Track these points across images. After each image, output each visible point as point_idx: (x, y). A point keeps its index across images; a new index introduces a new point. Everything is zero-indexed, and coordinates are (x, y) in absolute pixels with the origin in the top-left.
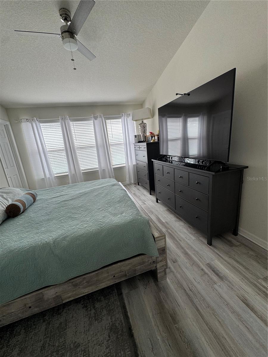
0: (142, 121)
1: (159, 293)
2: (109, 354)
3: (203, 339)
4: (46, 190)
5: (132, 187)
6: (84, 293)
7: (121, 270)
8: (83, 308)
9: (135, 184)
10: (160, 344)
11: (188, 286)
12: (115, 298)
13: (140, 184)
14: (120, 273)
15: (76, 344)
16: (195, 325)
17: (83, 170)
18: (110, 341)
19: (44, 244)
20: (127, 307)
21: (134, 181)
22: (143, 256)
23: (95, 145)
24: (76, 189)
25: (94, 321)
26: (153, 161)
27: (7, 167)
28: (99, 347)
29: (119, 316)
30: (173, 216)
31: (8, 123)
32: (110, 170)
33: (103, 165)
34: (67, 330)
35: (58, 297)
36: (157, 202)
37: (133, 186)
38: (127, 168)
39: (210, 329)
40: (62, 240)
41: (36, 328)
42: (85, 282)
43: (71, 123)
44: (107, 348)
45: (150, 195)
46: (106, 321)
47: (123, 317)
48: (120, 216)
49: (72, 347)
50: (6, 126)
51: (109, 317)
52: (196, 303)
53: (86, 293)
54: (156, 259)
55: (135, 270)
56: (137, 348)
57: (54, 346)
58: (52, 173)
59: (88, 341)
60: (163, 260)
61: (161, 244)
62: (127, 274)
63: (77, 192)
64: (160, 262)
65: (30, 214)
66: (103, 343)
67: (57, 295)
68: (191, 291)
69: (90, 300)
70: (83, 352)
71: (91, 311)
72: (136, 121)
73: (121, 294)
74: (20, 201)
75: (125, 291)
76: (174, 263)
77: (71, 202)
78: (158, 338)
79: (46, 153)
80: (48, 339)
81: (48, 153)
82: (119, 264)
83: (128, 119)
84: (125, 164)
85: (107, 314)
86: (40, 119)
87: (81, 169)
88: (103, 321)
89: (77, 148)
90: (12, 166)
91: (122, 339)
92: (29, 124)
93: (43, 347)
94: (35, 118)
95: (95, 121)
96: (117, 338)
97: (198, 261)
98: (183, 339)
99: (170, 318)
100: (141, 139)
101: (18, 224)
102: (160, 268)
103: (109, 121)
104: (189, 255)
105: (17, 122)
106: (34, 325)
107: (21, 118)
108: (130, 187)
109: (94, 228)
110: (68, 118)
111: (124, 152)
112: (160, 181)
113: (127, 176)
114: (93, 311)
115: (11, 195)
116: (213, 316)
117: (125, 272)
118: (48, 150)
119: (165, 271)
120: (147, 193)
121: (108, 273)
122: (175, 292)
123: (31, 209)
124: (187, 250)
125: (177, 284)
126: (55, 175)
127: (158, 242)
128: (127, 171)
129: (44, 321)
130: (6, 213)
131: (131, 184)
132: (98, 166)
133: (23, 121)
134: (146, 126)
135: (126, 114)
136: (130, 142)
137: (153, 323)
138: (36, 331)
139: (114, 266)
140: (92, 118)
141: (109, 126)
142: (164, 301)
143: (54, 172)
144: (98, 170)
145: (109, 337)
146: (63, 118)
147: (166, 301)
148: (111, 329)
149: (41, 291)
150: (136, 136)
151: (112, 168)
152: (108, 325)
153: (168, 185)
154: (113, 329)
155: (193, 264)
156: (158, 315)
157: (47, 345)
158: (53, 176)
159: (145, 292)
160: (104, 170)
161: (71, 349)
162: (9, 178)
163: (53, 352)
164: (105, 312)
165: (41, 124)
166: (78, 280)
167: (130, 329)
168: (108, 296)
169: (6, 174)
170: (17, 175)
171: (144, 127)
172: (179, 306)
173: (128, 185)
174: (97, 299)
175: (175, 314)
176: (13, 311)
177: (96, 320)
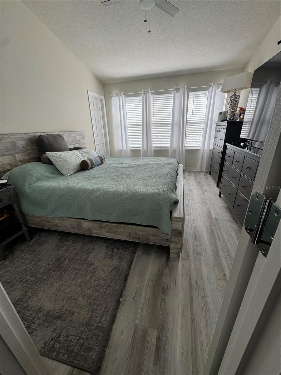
0: (235, 93)
1: (165, 268)
2: (106, 280)
3: (179, 320)
4: (115, 158)
5: (200, 175)
6: (106, 236)
7: (135, 232)
8: (106, 247)
9: (207, 172)
10: (142, 298)
11: (196, 278)
12: (129, 253)
13: (211, 173)
14: (135, 235)
15: (92, 263)
16: (180, 306)
17: (154, 147)
18: (111, 274)
19: (86, 189)
20: (134, 263)
21: (206, 169)
22: (157, 230)
23: (171, 122)
24: (136, 161)
25: (108, 258)
26: (227, 145)
27: (97, 135)
28: (103, 273)
29: (125, 265)
30: (229, 216)
31: (103, 98)
32: (181, 152)
33: (175, 145)
34: (91, 253)
35: (89, 230)
36: (220, 196)
37: (203, 174)
38: (201, 152)
39: (193, 319)
40: (98, 191)
41: (77, 243)
42: (107, 228)
43: (152, 97)
44: (106, 276)
45: (217, 188)
46: (115, 262)
47: (127, 267)
48: (149, 187)
49: (89, 263)
50: (101, 100)
51: (118, 262)
52: (194, 294)
53: (107, 236)
54: (171, 238)
55: (148, 239)
56: (125, 289)
57: (81, 257)
58: (128, 146)
59: (99, 266)
60: (177, 243)
61: (177, 226)
62: (141, 239)
63: (134, 164)
64: (174, 243)
65: (94, 171)
66: (106, 272)
67: (89, 227)
68: (197, 284)
69: (113, 245)
70: (93, 269)
71: (109, 251)
72: (227, 92)
73: (135, 252)
74: (90, 160)
75: (138, 253)
76: (196, 254)
77: (124, 169)
78: (143, 294)
79: (126, 127)
80: (80, 252)
81: (128, 127)
82: (135, 226)
83: (217, 90)
84: (200, 148)
85: (118, 259)
86: (126, 93)
87: (153, 146)
88: (113, 261)
89: (153, 124)
90: (101, 136)
91: (118, 278)
92: (117, 98)
93: (76, 254)
94: (122, 93)
95: (176, 94)
96: (116, 275)
97: (226, 266)
98: (162, 307)
99: (161, 289)
100: (227, 118)
101: (83, 174)
102: (173, 248)
103: (193, 93)
104: (219, 256)
105: (109, 96)
106: (77, 241)
107: (112, 92)
108: (199, 174)
109: (121, 190)
110: (150, 92)
111: (202, 133)
112: (227, 171)
113: (200, 162)
114: (111, 252)
115: (88, 155)
116: (204, 314)
117: (139, 236)
118: (128, 124)
119: (178, 254)
120: (213, 184)
121: (125, 230)
122: (180, 275)
123: (96, 168)
124: (220, 252)
125: (186, 271)
126: (131, 149)
127: (174, 222)
128: (201, 155)
129: (83, 242)
130: (80, 166)
131: (201, 171)
132: (169, 146)
133: (113, 95)
134: (239, 99)
135: (216, 83)
136: (213, 121)
137: (145, 283)
138: (77, 245)
139: (130, 226)
140: (173, 90)
141: (191, 100)
142: (164, 275)
143: (130, 146)
144: (169, 150)
145: (112, 271)
146: (145, 92)
147: (166, 276)
148: (115, 269)
149: (80, 220)
150: (221, 113)
151: (184, 149)
152: (115, 265)
153: (233, 177)
154: (116, 269)
155: (217, 265)
156: (153, 281)
157: (78, 254)
158: (129, 149)
159: (153, 261)
160: (175, 151)
161: (88, 264)
162: (97, 144)
163: (79, 259)
164: (117, 257)
165: (126, 99)
166: (103, 224)
167: (127, 276)
168: (125, 249)
169: (95, 141)
170: (103, 143)
171: (235, 100)
172: (176, 286)
173: (198, 172)
174: (117, 247)
175: (167, 289)
176: (66, 225)
177: (109, 258)
